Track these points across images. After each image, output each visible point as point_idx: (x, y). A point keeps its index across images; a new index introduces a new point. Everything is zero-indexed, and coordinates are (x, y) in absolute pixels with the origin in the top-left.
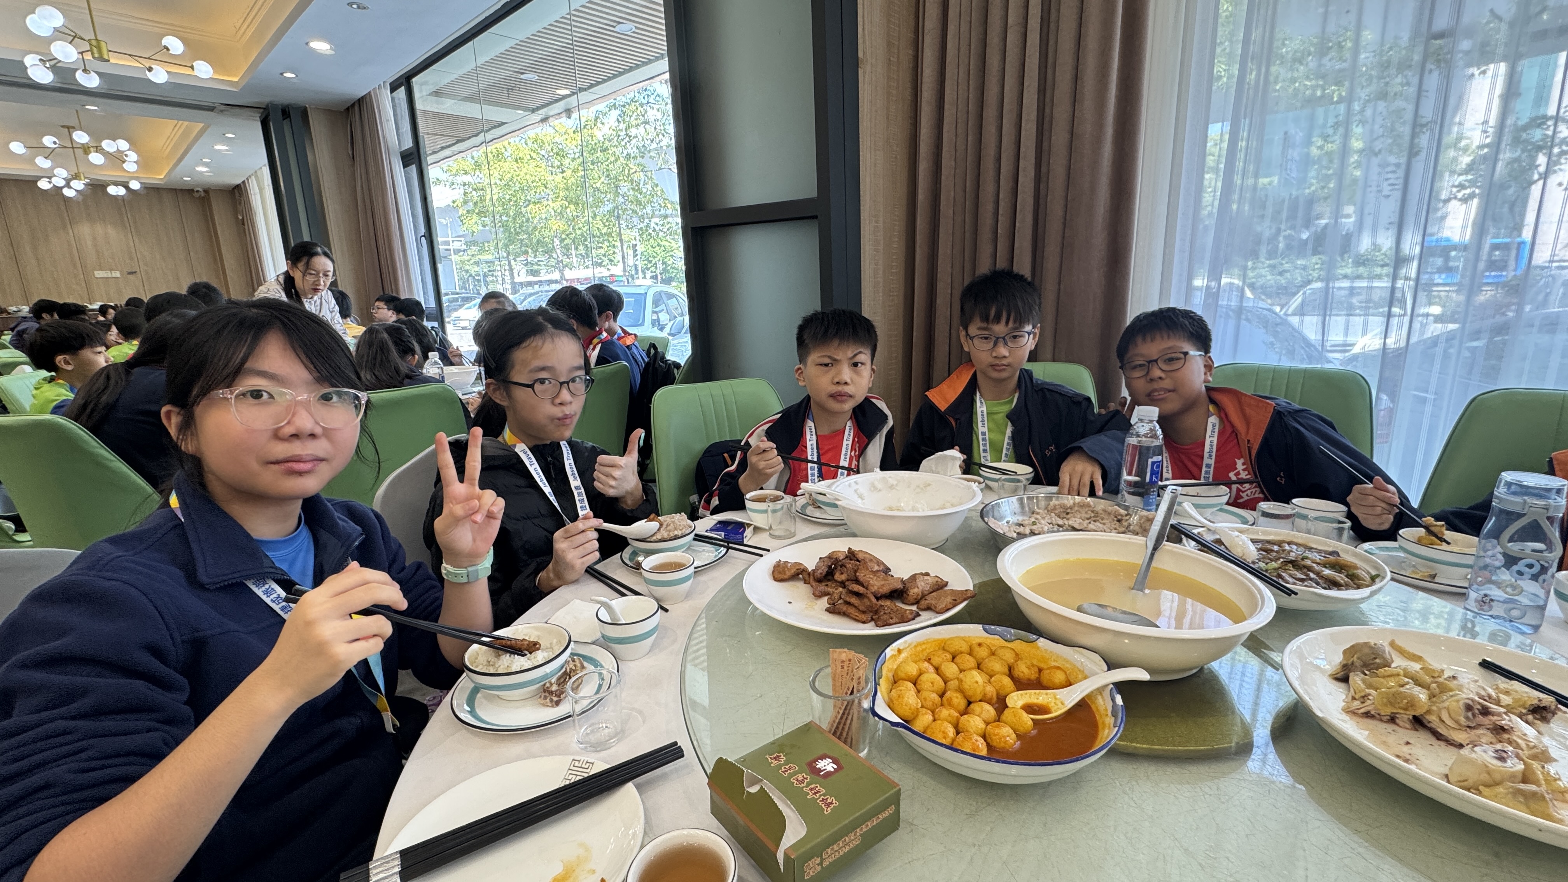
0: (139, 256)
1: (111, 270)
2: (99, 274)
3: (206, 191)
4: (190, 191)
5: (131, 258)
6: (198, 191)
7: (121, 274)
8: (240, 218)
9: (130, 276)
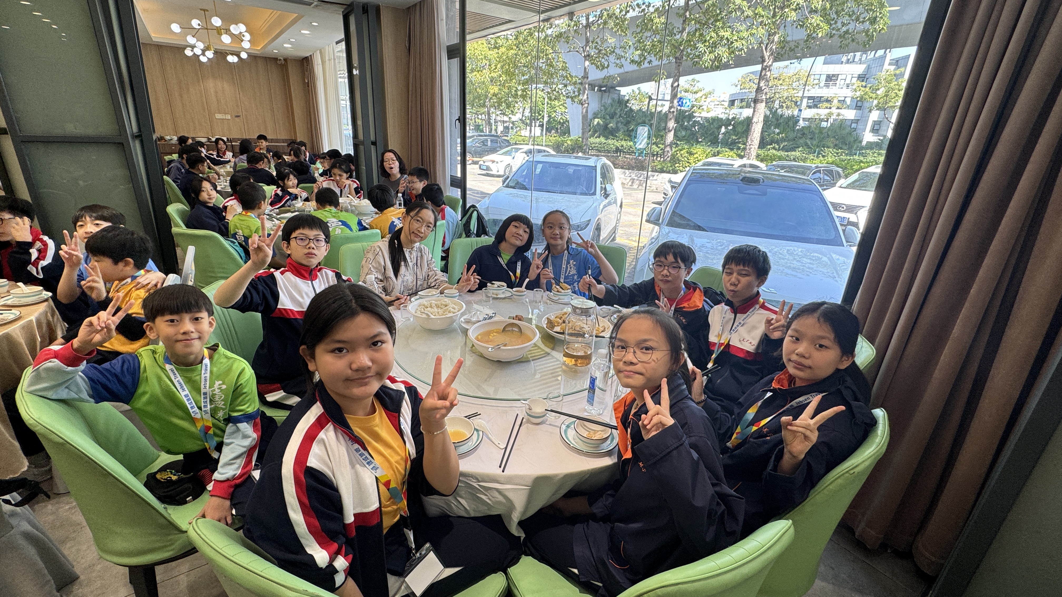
0: (243, 105)
1: (225, 114)
2: (218, 116)
3: (285, 60)
4: (276, 59)
5: (237, 106)
6: (280, 60)
7: (231, 116)
8: (307, 81)
9: (237, 118)
